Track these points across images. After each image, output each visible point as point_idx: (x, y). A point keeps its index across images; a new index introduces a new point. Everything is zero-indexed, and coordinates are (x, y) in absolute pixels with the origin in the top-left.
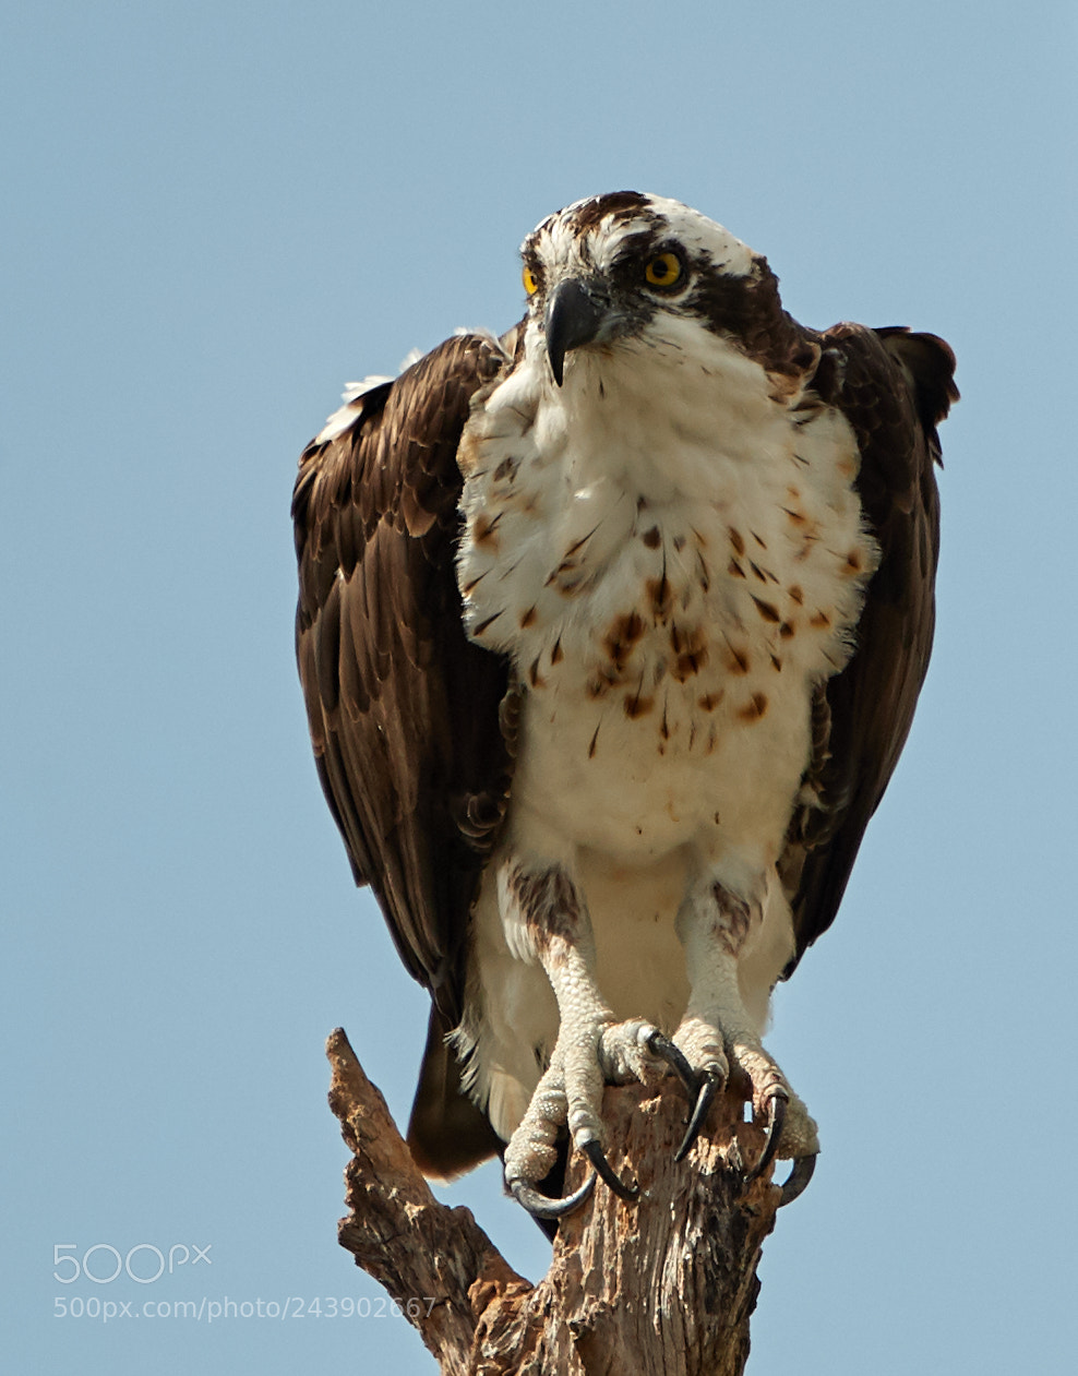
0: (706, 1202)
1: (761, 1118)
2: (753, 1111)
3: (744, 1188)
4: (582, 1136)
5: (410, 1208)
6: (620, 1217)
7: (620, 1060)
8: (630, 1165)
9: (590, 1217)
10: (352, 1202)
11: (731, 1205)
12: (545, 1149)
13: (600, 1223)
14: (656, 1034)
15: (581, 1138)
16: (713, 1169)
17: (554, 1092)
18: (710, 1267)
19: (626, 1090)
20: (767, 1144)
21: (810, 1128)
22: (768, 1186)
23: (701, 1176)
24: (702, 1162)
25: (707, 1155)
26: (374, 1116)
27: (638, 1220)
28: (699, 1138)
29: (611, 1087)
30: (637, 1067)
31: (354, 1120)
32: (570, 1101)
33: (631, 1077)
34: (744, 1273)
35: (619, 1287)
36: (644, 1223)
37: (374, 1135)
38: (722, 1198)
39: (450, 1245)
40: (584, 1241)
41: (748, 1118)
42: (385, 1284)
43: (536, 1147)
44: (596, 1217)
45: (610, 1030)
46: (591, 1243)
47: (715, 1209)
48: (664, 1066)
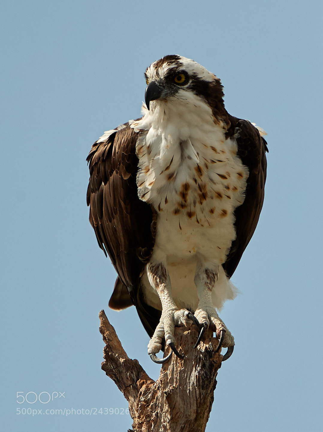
0: (202, 359)
1: (218, 336)
2: (216, 334)
3: (213, 355)
4: (169, 341)
5: (121, 360)
6: (179, 363)
7: (179, 320)
8: (181, 349)
9: (171, 363)
10: (105, 358)
11: (209, 360)
12: (159, 345)
13: (173, 365)
14: (189, 313)
15: (168, 342)
16: (204, 350)
17: (161, 329)
18: (203, 377)
19: (181, 328)
20: (219, 343)
21: (232, 339)
22: (220, 355)
23: (201, 352)
24: (201, 348)
25: (202, 347)
26: (112, 334)
27: (183, 364)
28: (201, 342)
29: (177, 327)
30: (184, 322)
31: (106, 335)
32: (165, 332)
33: (182, 325)
34: (212, 379)
35: (178, 382)
36: (185, 365)
37: (112, 339)
38: (207, 358)
39: (132, 369)
40: (169, 369)
41: (214, 336)
42: (114, 380)
43: (156, 344)
44: (172, 363)
45: (176, 312)
46: (171, 370)
47: (205, 361)
48: (191, 322)
